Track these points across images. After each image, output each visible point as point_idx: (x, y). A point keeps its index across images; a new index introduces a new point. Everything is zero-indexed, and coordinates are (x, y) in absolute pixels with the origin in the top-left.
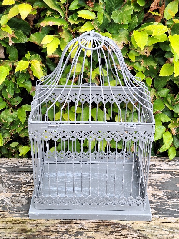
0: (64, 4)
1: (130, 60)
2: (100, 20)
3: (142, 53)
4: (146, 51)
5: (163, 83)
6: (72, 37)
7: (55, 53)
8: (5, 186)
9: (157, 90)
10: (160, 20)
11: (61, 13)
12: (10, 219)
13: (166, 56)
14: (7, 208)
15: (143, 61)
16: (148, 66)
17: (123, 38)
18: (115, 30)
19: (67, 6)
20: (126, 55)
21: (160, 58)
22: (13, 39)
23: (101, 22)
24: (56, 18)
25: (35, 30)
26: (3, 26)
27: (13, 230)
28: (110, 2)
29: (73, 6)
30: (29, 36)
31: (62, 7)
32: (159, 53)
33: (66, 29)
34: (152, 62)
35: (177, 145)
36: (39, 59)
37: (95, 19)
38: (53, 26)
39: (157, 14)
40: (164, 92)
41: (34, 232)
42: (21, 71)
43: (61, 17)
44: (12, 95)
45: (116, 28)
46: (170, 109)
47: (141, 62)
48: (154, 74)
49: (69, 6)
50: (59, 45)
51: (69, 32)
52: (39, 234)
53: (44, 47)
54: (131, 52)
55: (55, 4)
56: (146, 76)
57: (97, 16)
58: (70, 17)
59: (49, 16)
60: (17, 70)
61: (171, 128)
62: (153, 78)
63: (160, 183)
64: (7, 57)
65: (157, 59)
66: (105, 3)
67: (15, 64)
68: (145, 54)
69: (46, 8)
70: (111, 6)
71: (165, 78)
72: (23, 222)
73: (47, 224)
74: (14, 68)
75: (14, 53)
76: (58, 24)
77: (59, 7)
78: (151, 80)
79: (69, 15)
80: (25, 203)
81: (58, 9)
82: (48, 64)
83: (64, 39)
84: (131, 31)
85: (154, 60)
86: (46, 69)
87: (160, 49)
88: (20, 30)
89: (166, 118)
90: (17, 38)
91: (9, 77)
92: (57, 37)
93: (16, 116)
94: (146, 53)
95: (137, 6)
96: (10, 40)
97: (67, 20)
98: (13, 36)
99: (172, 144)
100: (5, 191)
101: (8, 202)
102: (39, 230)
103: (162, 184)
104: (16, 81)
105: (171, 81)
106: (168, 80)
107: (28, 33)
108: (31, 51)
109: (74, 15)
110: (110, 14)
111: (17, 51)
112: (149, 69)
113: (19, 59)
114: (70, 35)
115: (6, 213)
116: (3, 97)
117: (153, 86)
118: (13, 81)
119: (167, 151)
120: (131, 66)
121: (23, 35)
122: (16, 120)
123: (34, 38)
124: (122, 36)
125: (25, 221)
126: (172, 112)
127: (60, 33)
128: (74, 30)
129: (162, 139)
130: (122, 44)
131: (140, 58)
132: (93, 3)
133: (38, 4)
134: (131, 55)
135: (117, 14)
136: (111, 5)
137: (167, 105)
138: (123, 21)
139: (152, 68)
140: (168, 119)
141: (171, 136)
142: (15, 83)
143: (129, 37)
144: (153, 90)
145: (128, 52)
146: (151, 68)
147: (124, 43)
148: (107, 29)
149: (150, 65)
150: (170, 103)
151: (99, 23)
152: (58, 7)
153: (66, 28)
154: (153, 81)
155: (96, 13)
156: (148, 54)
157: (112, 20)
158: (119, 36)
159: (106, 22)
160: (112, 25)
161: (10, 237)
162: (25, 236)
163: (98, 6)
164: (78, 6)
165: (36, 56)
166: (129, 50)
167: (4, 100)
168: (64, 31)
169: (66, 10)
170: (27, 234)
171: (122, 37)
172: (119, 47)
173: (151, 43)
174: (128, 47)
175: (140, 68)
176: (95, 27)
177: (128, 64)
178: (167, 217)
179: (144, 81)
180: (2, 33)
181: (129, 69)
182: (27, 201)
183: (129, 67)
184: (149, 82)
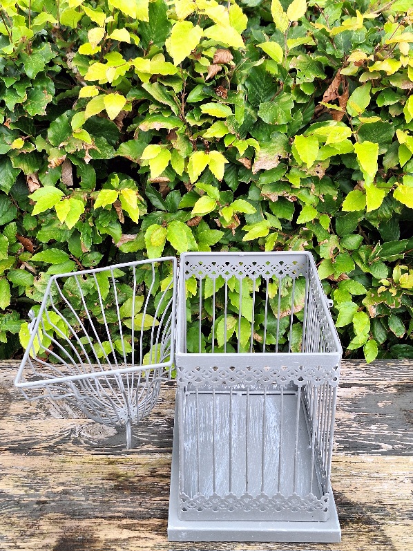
0: (179, 94)
1: (291, 184)
2: (239, 117)
3: (312, 172)
4: (319, 169)
5: (351, 225)
6: (191, 147)
7: (161, 176)
8: (76, 409)
9: (341, 238)
10: (340, 117)
11: (174, 109)
12: (88, 458)
13: (354, 177)
14: (82, 442)
15: (314, 186)
16: (323, 195)
17: (279, 148)
18: (264, 133)
19: (183, 96)
20: (284, 176)
21: (343, 180)
22: (91, 151)
23: (242, 121)
24: (165, 116)
25: (128, 137)
26: (76, 132)
27: (96, 475)
28: (256, 88)
29: (194, 97)
30: (116, 147)
31: (176, 98)
32: (343, 173)
33: (183, 134)
34: (330, 187)
35: (380, 339)
36: (133, 187)
37: (230, 117)
38: (161, 130)
39: (335, 107)
40: (354, 241)
41: (130, 477)
42: (103, 207)
43: (173, 114)
44: (89, 247)
45: (266, 130)
46: (365, 270)
47: (310, 189)
48: (334, 208)
49: (186, 97)
50: (170, 162)
51: (187, 139)
52: (139, 481)
53: (143, 165)
54: (293, 171)
55: (164, 93)
56: (321, 213)
57: (234, 113)
58: (188, 115)
59: (154, 114)
60: (96, 206)
61: (368, 306)
62: (333, 215)
63: (348, 403)
64: (77, 183)
65: (338, 183)
66: (246, 89)
67: (92, 196)
68: (316, 174)
69: (148, 100)
70: (257, 95)
71: (354, 215)
72: (111, 463)
73: (152, 465)
74: (90, 203)
75: (89, 177)
76: (169, 126)
77: (171, 98)
78: (329, 220)
79: (186, 110)
80: (112, 435)
81: (170, 102)
82: (149, 195)
83: (179, 150)
84: (291, 136)
85: (333, 184)
86: (145, 203)
87: (343, 166)
88: (103, 138)
89: (358, 288)
90: (99, 151)
91: (84, 218)
92: (167, 148)
93: (93, 285)
94: (318, 172)
95: (300, 94)
97: (184, 121)
98: (92, 147)
99: (369, 333)
100: (75, 416)
101: (82, 433)
102: (140, 475)
103: (354, 405)
104: (95, 225)
105: (365, 221)
106: (360, 220)
107: (114, 142)
108: (117, 172)
109: (194, 112)
110: (256, 109)
111: (95, 173)
112: (323, 201)
113: (99, 188)
114: (188, 145)
115: (80, 449)
116: (69, 253)
117: (333, 230)
118: (91, 224)
119: (361, 349)
120: (293, 194)
121: (106, 146)
122: (91, 293)
123: (125, 150)
124: (277, 145)
125: (114, 462)
126: (369, 276)
127: (173, 143)
128: (195, 135)
129: (351, 325)
130: (277, 158)
131: (308, 182)
132: (226, 91)
133: (135, 93)
134: (294, 176)
135: (268, 108)
136: (257, 93)
137: (359, 264)
138: (277, 120)
139: (330, 197)
140: (362, 290)
141: (367, 320)
142: (93, 227)
143: (288, 146)
144: (334, 237)
145: (288, 172)
146: (328, 198)
147: (280, 157)
148: (251, 133)
149: (325, 193)
150: (364, 260)
151: (237, 123)
152: (168, 99)
153: (182, 132)
154: (333, 221)
155: (232, 107)
156: (321, 175)
157: (259, 119)
158: (272, 145)
159: (248, 122)
160: (259, 126)
161: (92, 484)
162: (116, 484)
163: (236, 95)
164: (202, 95)
165: (128, 182)
166: (290, 168)
167: (70, 259)
168: (179, 138)
169: (181, 102)
170: (120, 480)
171: (276, 147)
172: (271, 163)
173: (325, 156)
174: (287, 163)
175: (309, 198)
176: (231, 130)
177: (287, 193)
178: (358, 454)
179: (316, 221)
180: (73, 142)
181: (290, 200)
182: (115, 431)
183: (290, 197)
184: (326, 222)
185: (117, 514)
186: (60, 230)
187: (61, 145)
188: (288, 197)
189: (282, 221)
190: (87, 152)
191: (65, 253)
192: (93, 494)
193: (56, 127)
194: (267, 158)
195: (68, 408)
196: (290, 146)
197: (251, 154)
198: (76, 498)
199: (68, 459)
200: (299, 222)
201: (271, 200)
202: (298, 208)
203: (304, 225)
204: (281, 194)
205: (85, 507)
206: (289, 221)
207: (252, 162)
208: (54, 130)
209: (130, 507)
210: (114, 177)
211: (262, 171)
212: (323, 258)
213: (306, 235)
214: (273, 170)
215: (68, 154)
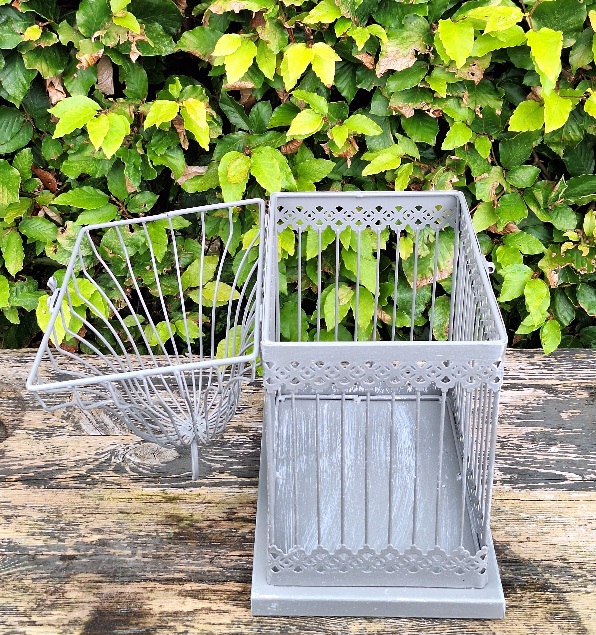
1: (434, 92)
3: (464, 74)
4: (474, 69)
5: (521, 151)
6: (287, 37)
7: (242, 79)
8: (118, 420)
9: (507, 171)
12: (136, 492)
13: (527, 81)
14: (128, 469)
15: (466, 94)
16: (481, 108)
17: (415, 39)
18: (394, 17)
20: (423, 80)
21: (511, 86)
22: (141, 44)
25: (193, 22)
26: (118, 15)
27: (146, 517)
30: (176, 38)
32: (510, 74)
33: (273, 18)
34: (491, 97)
35: (565, 318)
36: (201, 96)
38: (241, 11)
40: (526, 175)
41: (197, 521)
42: (157, 126)
44: (138, 184)
45: (397, 13)
46: (543, 218)
47: (462, 98)
48: (497, 127)
50: (254, 59)
51: (280, 25)
52: (210, 526)
53: (216, 64)
54: (436, 73)
56: (477, 134)
60: (147, 124)
61: (547, 271)
62: (495, 137)
63: (517, 412)
64: (119, 91)
65: (503, 91)
67: (141, 109)
68: (470, 77)
71: (526, 136)
72: (170, 500)
73: (230, 504)
74: (139, 119)
75: (137, 81)
76: (254, 7)
78: (489, 144)
80: (171, 459)
82: (225, 108)
83: (268, 43)
84: (433, 21)
85: (497, 92)
86: (220, 120)
87: (510, 65)
88: (157, 24)
89: (532, 244)
90: (151, 43)
91: (129, 144)
92: (250, 39)
93: (143, 240)
94: (473, 74)
96: (134, 47)
98: (142, 38)
99: (548, 311)
100: (117, 432)
101: (127, 456)
102: (211, 518)
103: (526, 415)
104: (146, 152)
105: (543, 146)
106: (535, 144)
107: (174, 30)
108: (179, 74)
111: (145, 76)
112: (481, 116)
113: (151, 98)
114: (282, 33)
115: (124, 480)
116: (109, 193)
117: (496, 158)
118: (141, 152)
119: (538, 332)
120: (436, 107)
121: (162, 36)
122: (141, 252)
123: (190, 42)
124: (412, 34)
125: (174, 499)
126: (549, 227)
127: (259, 31)
128: (294, 19)
129: (522, 298)
130: (412, 54)
131: (459, 89)
134: (437, 80)
137: (534, 209)
139: (491, 111)
140: (538, 248)
141: (545, 291)
142: (142, 156)
143: (429, 36)
144: (497, 169)
145: (429, 74)
146: (488, 112)
147: (416, 52)
148: (374, 17)
149: (484, 105)
150: (542, 203)
151: (354, 1)
153: (273, 15)
154: (495, 145)
156: (477, 79)
158: (405, 34)
160: (386, 6)
162: (177, 531)
165: (195, 89)
166: (432, 68)
167: (111, 201)
168: (268, 24)
170: (181, 525)
171: (410, 37)
172: (405, 60)
173: (482, 50)
174: (427, 61)
175: (460, 113)
176: (345, 12)
177: (428, 104)
178: (532, 488)
179: (471, 145)
180: (113, 31)
181: (432, 115)
182: (176, 454)
183: (432, 110)
184: (484, 147)
185: (177, 575)
186: (94, 159)
187: (96, 35)
188: (428, 111)
189: (421, 146)
190: (133, 45)
191: (103, 193)
192: (144, 545)
193: (89, 10)
194: (398, 54)
195: (107, 420)
196: (433, 35)
197: (374, 46)
198: (118, 552)
199: (106, 494)
200: (445, 147)
201: (402, 116)
202: (443, 126)
203: (452, 153)
204: (418, 106)
205: (131, 564)
206: (429, 146)
207: (376, 60)
208: (85, 13)
209: (197, 565)
210: (174, 82)
211: (391, 72)
212: (481, 200)
213: (456, 166)
214: (407, 72)
215: (107, 48)
